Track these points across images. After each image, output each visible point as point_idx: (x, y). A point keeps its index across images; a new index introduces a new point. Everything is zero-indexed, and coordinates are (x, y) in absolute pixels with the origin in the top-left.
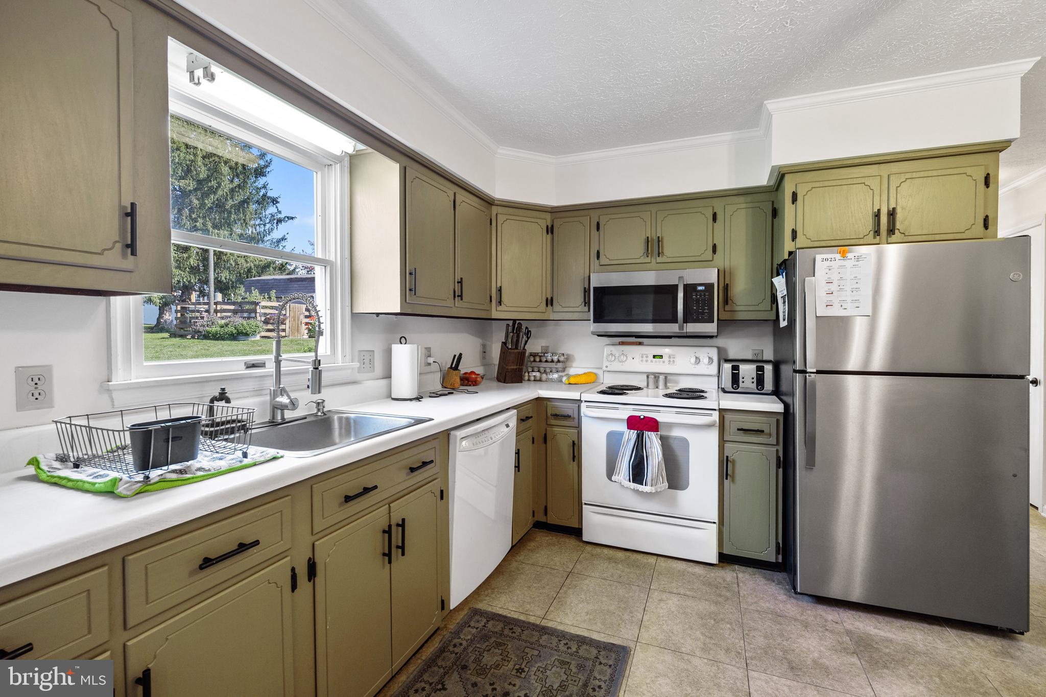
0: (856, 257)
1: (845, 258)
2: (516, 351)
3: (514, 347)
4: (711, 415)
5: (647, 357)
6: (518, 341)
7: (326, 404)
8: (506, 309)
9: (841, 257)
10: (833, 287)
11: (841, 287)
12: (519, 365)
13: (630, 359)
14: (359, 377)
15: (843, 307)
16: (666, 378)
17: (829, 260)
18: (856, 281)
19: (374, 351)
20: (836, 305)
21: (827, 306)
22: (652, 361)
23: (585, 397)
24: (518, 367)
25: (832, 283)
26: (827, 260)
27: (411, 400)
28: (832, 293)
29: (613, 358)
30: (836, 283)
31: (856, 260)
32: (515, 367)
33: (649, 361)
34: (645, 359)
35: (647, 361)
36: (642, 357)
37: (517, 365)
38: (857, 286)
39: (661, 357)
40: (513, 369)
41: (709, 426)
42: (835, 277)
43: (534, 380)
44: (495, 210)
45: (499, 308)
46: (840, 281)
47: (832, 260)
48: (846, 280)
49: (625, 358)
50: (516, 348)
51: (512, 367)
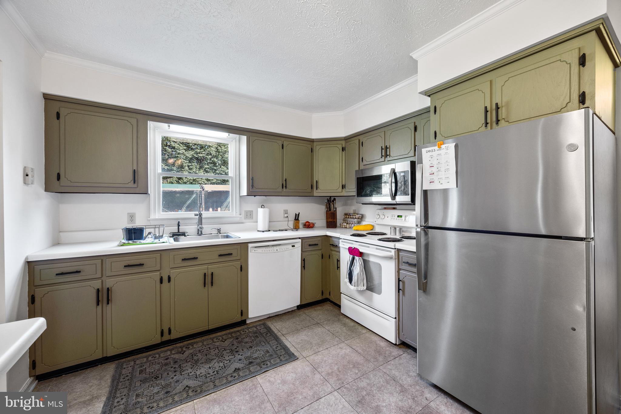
0: (446, 147)
1: (441, 149)
2: (330, 212)
3: (329, 210)
4: (391, 252)
5: (394, 216)
6: (330, 207)
7: (221, 230)
8: (321, 191)
9: (438, 148)
10: (434, 170)
11: (439, 169)
12: (333, 219)
13: (386, 217)
14: (244, 221)
15: (441, 183)
16: (400, 229)
17: (431, 151)
18: (447, 164)
19: (253, 211)
20: (436, 182)
21: (430, 182)
22: (396, 219)
23: (342, 236)
24: (332, 220)
25: (433, 166)
26: (429, 151)
27: (267, 231)
28: (433, 174)
29: (378, 217)
30: (435, 166)
31: (446, 149)
32: (331, 220)
33: (395, 219)
34: (393, 217)
35: (394, 219)
36: (392, 216)
37: (332, 219)
38: (447, 167)
39: (401, 216)
40: (330, 221)
41: (391, 258)
42: (435, 163)
43: (345, 228)
44: (315, 143)
45: (317, 191)
46: (438, 165)
47: (433, 151)
48: (442, 163)
49: (384, 217)
50: (330, 210)
51: (330, 220)
